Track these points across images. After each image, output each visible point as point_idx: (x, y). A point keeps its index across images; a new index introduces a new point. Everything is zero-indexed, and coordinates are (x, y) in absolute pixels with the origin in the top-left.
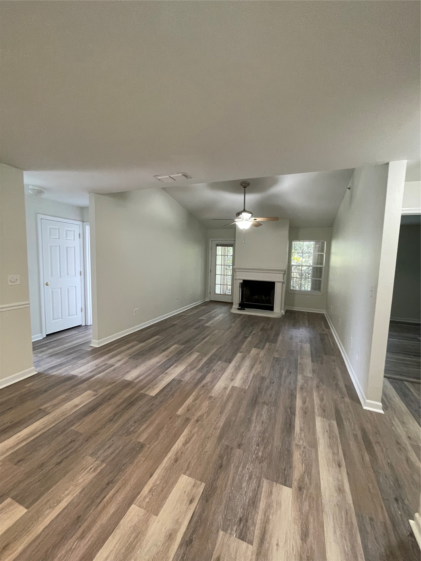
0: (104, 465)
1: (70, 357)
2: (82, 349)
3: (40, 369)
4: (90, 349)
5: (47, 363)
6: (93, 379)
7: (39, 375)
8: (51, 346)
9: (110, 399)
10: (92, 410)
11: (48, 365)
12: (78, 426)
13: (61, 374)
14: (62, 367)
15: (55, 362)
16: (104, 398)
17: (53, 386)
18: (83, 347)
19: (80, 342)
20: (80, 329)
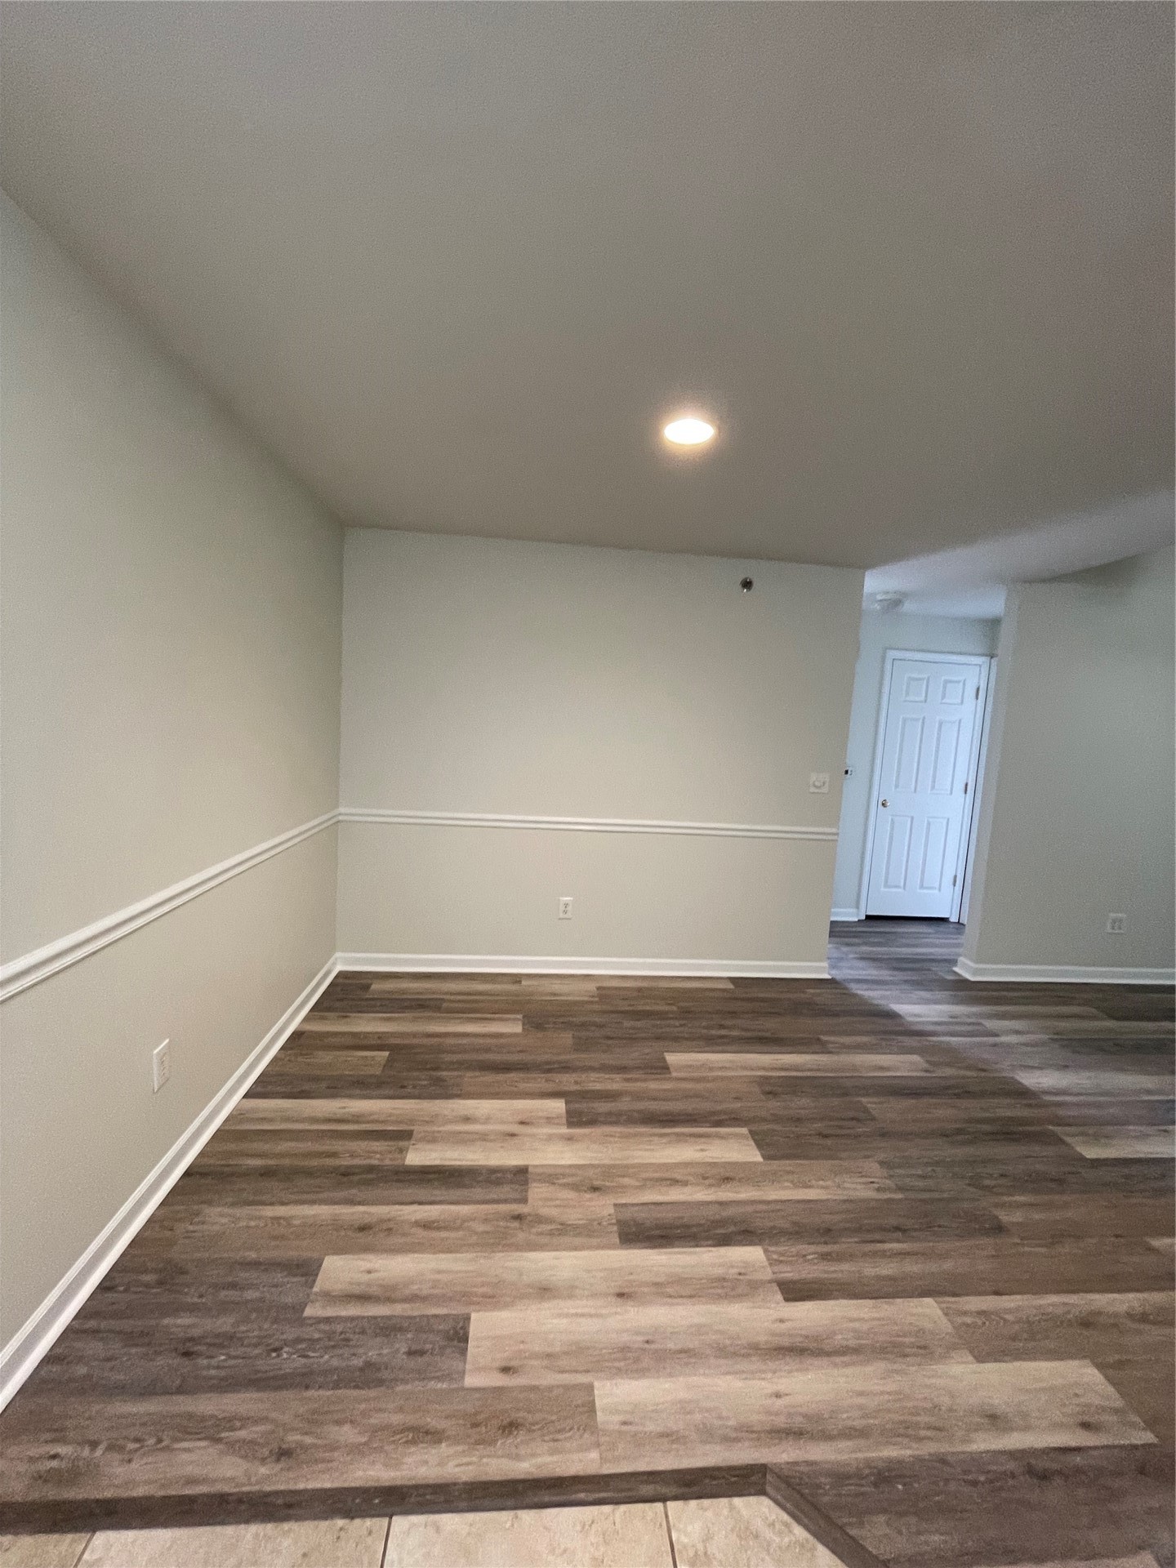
0: (900, 1196)
1: (900, 976)
2: (929, 970)
3: (838, 975)
4: (950, 977)
5: (851, 968)
6: (935, 1039)
7: (832, 982)
8: (872, 940)
9: (958, 1096)
10: (910, 1094)
11: (852, 972)
12: (875, 1103)
13: (873, 998)
14: (878, 987)
15: (867, 972)
16: (948, 1088)
17: (851, 1013)
18: (934, 967)
19: (931, 954)
20: (942, 928)
